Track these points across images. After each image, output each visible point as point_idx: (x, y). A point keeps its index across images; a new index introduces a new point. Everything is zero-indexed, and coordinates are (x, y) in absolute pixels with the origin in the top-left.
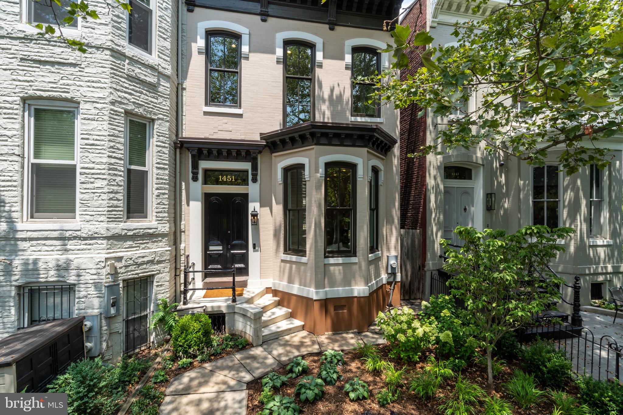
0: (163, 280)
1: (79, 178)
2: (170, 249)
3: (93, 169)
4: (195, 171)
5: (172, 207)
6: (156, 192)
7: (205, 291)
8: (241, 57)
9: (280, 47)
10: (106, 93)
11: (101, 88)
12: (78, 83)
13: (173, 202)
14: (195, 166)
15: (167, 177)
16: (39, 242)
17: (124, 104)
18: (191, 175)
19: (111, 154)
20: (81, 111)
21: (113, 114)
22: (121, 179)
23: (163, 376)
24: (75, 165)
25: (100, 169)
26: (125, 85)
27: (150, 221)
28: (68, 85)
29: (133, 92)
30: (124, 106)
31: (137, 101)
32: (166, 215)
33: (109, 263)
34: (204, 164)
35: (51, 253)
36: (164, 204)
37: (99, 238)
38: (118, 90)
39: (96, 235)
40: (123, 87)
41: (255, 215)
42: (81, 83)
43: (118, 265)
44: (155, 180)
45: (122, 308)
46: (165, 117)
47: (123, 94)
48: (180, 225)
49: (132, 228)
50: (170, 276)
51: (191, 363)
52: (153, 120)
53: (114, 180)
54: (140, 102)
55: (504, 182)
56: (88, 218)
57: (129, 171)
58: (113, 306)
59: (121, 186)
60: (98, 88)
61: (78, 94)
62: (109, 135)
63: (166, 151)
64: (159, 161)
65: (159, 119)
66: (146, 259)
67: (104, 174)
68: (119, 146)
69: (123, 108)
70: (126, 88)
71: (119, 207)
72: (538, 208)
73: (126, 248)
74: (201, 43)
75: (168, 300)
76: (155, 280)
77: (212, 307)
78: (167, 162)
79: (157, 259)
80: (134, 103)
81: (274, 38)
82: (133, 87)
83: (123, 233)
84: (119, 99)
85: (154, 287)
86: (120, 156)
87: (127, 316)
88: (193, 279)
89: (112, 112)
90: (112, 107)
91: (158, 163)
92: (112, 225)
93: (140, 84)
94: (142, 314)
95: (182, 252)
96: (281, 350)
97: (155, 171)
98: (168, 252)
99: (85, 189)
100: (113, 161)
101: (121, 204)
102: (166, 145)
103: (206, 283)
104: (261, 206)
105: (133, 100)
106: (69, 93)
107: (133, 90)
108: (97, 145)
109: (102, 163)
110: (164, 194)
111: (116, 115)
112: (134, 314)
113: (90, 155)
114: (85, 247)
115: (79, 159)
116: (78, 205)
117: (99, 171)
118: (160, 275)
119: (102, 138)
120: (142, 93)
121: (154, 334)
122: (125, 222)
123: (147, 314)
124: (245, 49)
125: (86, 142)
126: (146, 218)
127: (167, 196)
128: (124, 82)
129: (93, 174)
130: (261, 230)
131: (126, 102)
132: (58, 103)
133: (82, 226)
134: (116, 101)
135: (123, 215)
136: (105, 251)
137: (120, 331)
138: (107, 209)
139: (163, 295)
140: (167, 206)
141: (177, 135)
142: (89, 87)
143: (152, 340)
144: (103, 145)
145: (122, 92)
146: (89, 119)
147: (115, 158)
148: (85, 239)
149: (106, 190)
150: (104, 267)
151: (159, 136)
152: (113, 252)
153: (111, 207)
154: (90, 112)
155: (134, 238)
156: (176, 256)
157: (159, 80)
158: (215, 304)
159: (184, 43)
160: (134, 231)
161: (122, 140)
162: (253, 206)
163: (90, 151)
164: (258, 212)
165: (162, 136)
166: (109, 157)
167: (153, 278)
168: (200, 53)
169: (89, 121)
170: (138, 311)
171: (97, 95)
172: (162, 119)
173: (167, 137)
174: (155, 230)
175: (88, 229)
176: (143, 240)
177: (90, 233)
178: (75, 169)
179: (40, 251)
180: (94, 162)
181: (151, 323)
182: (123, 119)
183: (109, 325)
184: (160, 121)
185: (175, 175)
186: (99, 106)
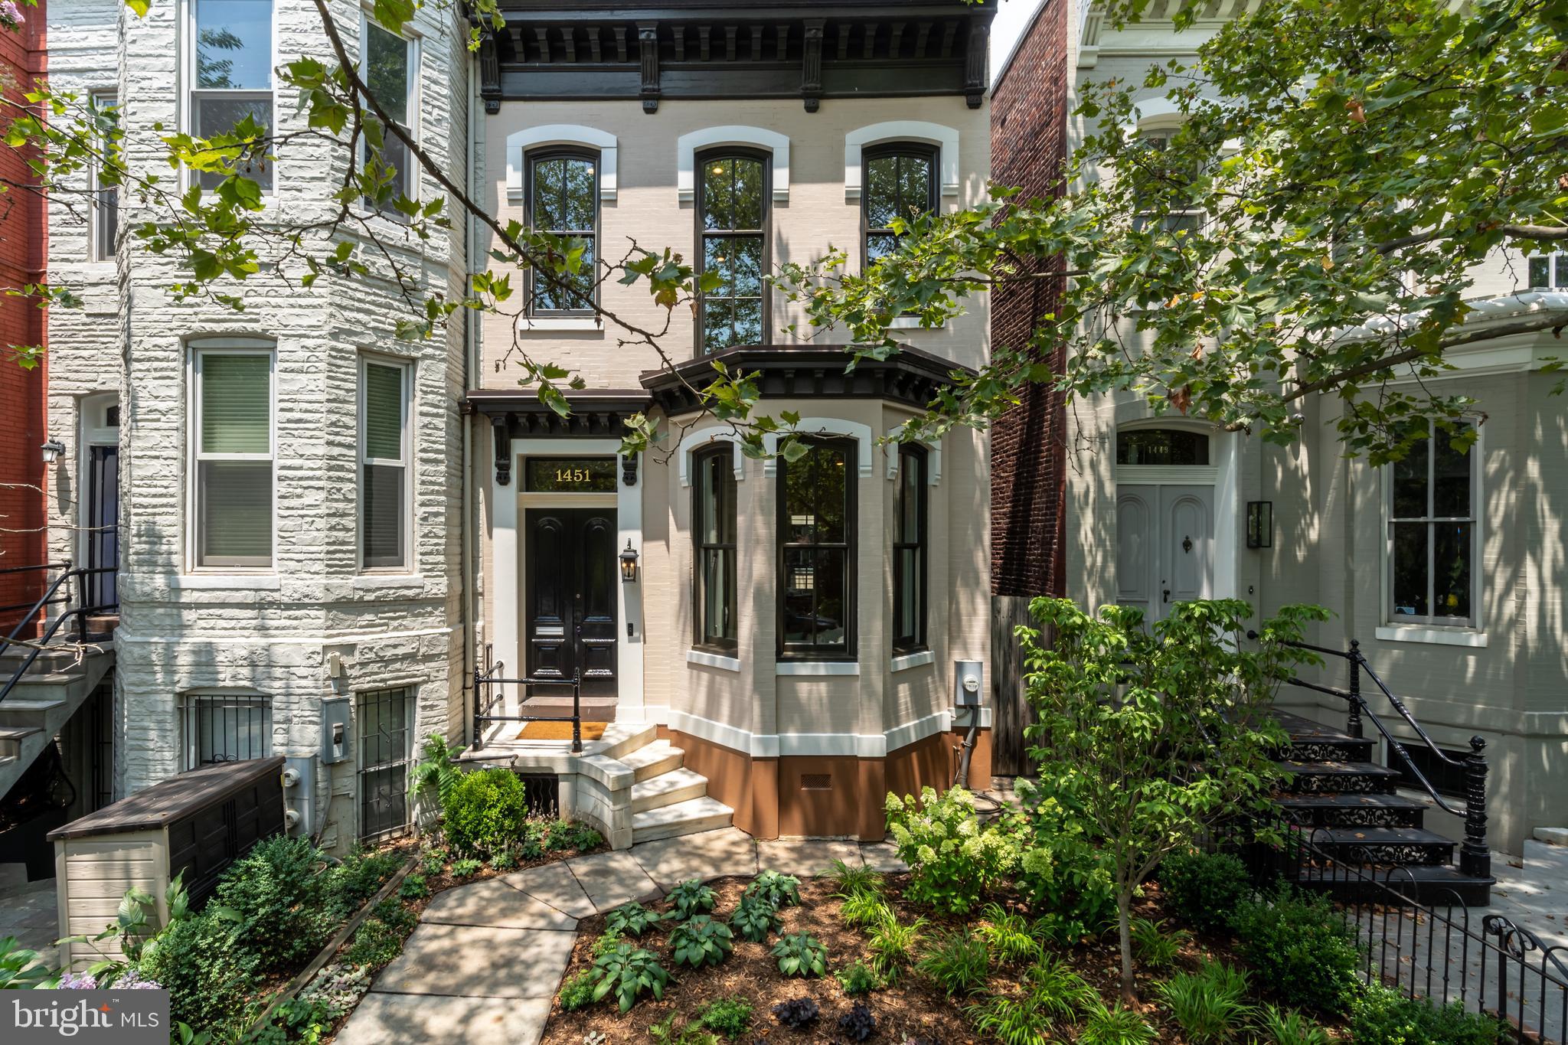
0: (434, 695)
1: (278, 488)
2: (449, 630)
3: (301, 468)
4: (502, 462)
5: (456, 541)
6: (420, 511)
7: (524, 724)
8: (600, 201)
9: (687, 169)
10: (321, 316)
11: (314, 307)
12: (273, 301)
13: (457, 531)
14: (503, 452)
15: (442, 479)
16: (211, 611)
17: (356, 334)
18: (495, 471)
19: (331, 438)
20: (280, 356)
21: (335, 357)
22: (351, 489)
23: (420, 886)
24: (271, 462)
25: (312, 469)
26: (359, 295)
27: (410, 573)
28: (256, 306)
29: (372, 307)
30: (356, 339)
31: (381, 326)
32: (441, 558)
33: (329, 656)
34: (523, 447)
35: (232, 632)
36: (436, 536)
37: (313, 605)
38: (345, 308)
39: (307, 600)
40: (353, 299)
41: (630, 560)
42: (279, 301)
43: (348, 661)
44: (418, 486)
45: (354, 748)
46: (438, 352)
47: (355, 314)
48: (475, 580)
49: (373, 586)
50: (451, 688)
51: (477, 869)
52: (414, 361)
53: (339, 490)
54: (386, 327)
55: (1306, 468)
56: (293, 565)
57: (369, 470)
58: (337, 742)
59: (351, 501)
60: (308, 306)
61: (274, 322)
62: (328, 401)
63: (440, 423)
64: (425, 445)
65: (425, 357)
66: (400, 651)
67: (319, 479)
68: (346, 420)
69: (354, 343)
70: (360, 300)
71: (348, 543)
72: (1409, 541)
73: (361, 627)
74: (514, 179)
75: (445, 739)
76: (419, 696)
77: (537, 759)
78: (443, 447)
79: (423, 650)
80: (375, 329)
81: (673, 150)
82: (372, 297)
83: (356, 597)
84: (347, 326)
85: (418, 710)
86: (349, 440)
87: (366, 766)
88: (501, 697)
89: (334, 353)
90: (334, 343)
91: (423, 450)
92: (336, 580)
93: (386, 289)
94: (395, 764)
95: (479, 638)
96: (677, 864)
97: (419, 467)
98: (446, 638)
99: (288, 508)
100: (336, 451)
101: (353, 538)
102: (441, 411)
103: (528, 707)
104: (645, 539)
105: (373, 324)
106: (257, 321)
107: (373, 303)
108: (307, 422)
109: (316, 457)
110: (437, 514)
111: (343, 358)
112: (379, 762)
113: (296, 442)
114: (288, 623)
115: (277, 450)
116: (275, 540)
117: (310, 473)
118: (430, 686)
119: (316, 406)
120: (390, 307)
121: (418, 806)
122: (360, 574)
123: (404, 766)
124: (608, 182)
125: (289, 415)
126: (402, 565)
127: (442, 519)
128: (356, 290)
129: (300, 479)
130: (646, 593)
131: (359, 329)
132: (241, 343)
133: (283, 582)
134: (342, 331)
135: (356, 560)
136: (322, 632)
137: (352, 794)
138: (325, 548)
139: (435, 727)
140: (443, 541)
141: (466, 386)
142: (292, 306)
143: (414, 820)
144: (318, 421)
145: (351, 310)
146: (292, 371)
147: (340, 445)
148: (288, 607)
149: (323, 511)
150: (321, 664)
151: (425, 393)
152: (338, 635)
153: (333, 543)
154: (294, 356)
155: (378, 606)
156: (464, 646)
157: (424, 274)
158: (542, 753)
159: (480, 183)
160: (377, 593)
161: (353, 408)
162: (628, 538)
163: (296, 433)
164: (639, 552)
165: (432, 392)
166: (330, 443)
167: (416, 692)
168: (512, 202)
169: (293, 375)
170: (387, 757)
171: (305, 322)
172: (432, 357)
173: (442, 395)
174: (418, 591)
175: (293, 587)
176: (395, 612)
177: (296, 596)
178: (271, 468)
179: (213, 628)
180: (302, 456)
181: (413, 784)
182: (354, 364)
183: (330, 780)
184: (428, 362)
185: (463, 471)
186: (310, 343)
